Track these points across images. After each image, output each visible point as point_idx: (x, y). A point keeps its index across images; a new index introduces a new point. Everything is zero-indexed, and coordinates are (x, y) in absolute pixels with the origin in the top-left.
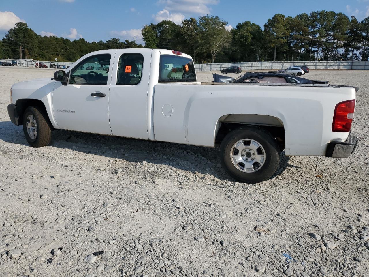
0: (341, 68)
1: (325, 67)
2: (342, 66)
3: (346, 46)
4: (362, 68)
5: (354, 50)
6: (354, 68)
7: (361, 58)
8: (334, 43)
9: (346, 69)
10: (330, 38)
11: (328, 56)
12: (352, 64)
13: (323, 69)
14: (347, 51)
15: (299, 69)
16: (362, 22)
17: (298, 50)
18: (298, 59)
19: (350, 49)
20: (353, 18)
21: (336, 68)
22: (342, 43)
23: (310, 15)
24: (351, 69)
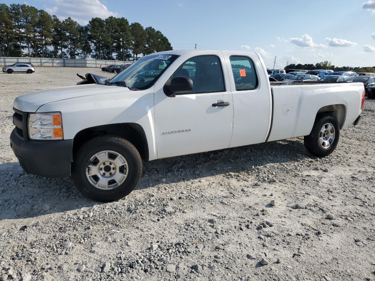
0: (55, 65)
1: (39, 64)
2: (56, 63)
3: (55, 43)
4: (73, 65)
5: (62, 48)
6: (66, 65)
7: (69, 56)
8: (42, 40)
9: (60, 66)
10: (36, 34)
11: (38, 52)
12: (64, 61)
13: (38, 66)
14: (56, 48)
15: (28, 66)
16: (63, 22)
17: (5, 44)
18: (8, 54)
19: (59, 47)
20: (55, 18)
21: (51, 65)
22: (50, 40)
23: (11, 7)
24: (64, 66)
